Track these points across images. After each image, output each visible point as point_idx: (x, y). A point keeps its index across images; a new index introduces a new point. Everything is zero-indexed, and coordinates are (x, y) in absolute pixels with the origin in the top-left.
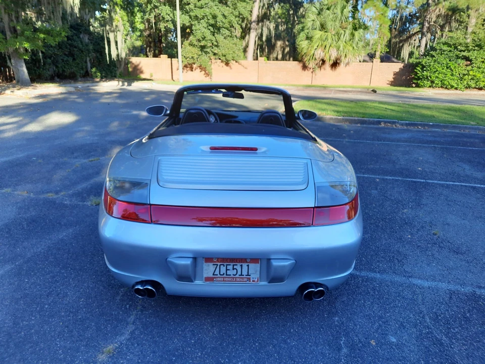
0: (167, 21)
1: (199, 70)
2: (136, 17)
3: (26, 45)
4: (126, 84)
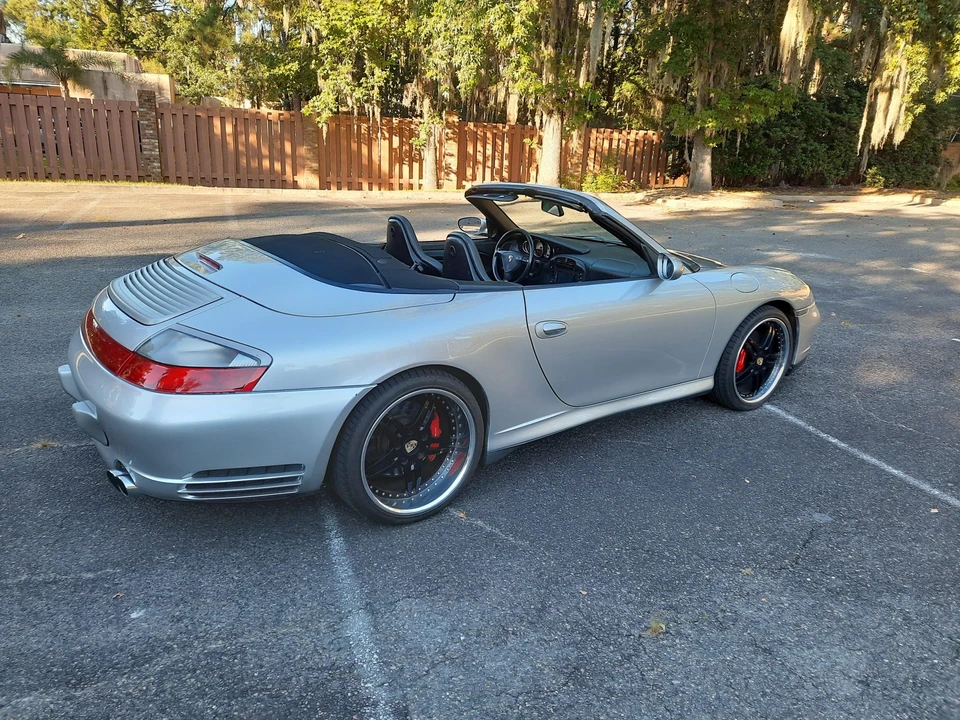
3: (710, 125)
4: (929, 201)
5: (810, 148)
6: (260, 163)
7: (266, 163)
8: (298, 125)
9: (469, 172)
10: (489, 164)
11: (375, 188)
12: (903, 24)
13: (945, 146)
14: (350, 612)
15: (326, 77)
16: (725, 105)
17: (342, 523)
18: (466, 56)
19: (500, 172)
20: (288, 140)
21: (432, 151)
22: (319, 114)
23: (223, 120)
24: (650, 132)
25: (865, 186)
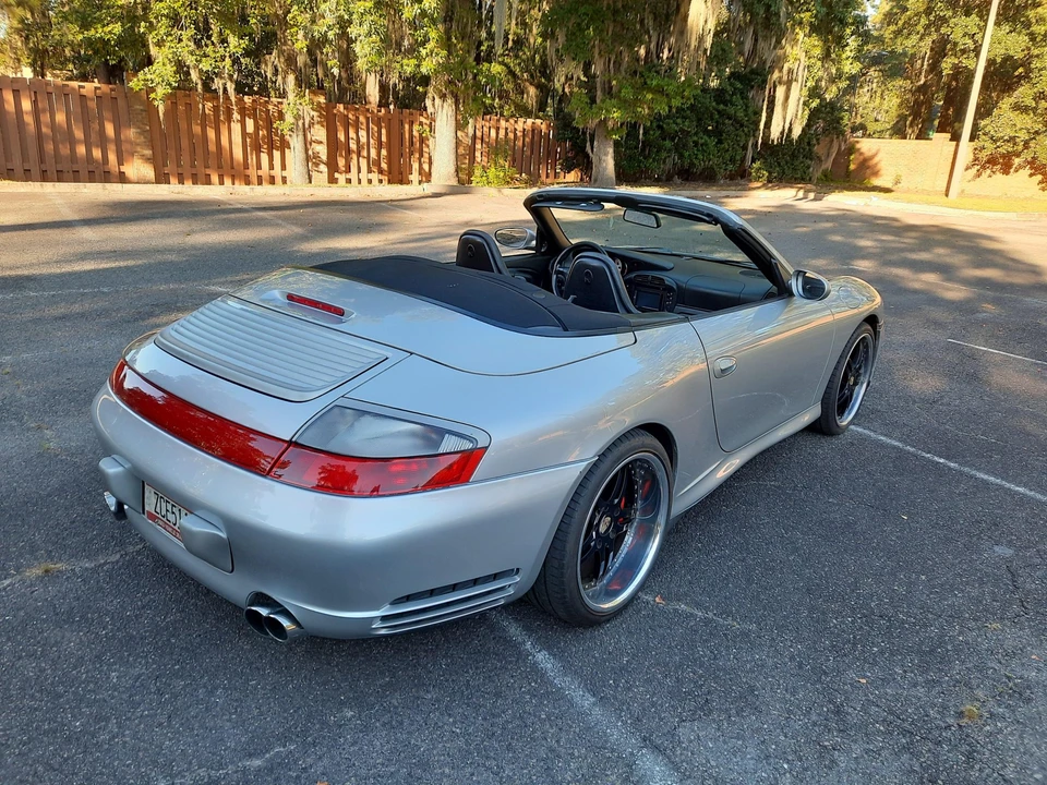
0: (964, 51)
1: (1028, 171)
2: (847, 48)
3: (615, 115)
4: (812, 195)
5: (701, 141)
6: (73, 150)
7: (81, 150)
8: (121, 103)
9: (341, 162)
10: (365, 153)
11: (228, 181)
12: (802, 16)
13: (818, 140)
14: (632, 754)
15: (159, 44)
16: (627, 93)
17: (528, 629)
18: (366, 27)
19: (378, 163)
20: (109, 121)
21: (301, 137)
22: (153, 90)
23: (16, 93)
24: (538, 121)
25: (750, 181)
